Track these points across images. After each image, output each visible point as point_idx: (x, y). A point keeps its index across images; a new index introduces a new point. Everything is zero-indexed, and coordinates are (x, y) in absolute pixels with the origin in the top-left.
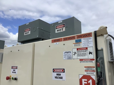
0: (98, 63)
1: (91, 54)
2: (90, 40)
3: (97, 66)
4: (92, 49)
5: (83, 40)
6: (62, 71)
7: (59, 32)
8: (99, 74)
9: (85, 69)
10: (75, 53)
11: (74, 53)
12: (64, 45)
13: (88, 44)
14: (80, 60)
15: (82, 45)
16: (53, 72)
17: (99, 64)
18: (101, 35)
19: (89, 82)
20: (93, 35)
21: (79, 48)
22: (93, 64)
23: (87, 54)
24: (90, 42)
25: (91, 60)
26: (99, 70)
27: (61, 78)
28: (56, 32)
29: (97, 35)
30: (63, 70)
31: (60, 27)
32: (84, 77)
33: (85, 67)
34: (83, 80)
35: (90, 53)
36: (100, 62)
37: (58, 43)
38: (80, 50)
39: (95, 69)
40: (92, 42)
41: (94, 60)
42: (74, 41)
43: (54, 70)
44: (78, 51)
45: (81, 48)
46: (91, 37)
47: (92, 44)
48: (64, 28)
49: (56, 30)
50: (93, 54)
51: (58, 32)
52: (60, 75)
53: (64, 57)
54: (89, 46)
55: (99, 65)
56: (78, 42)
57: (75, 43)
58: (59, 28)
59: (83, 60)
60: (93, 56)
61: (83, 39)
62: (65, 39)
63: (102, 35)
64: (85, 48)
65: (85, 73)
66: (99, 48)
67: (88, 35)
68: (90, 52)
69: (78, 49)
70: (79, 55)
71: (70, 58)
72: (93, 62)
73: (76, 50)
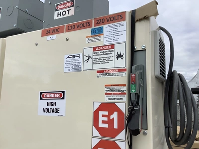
0: (133, 75)
1: (120, 58)
2: (120, 29)
3: (131, 82)
4: (123, 48)
5: (106, 28)
6: (58, 95)
7: (62, 17)
8: (134, 98)
9: (106, 89)
10: (89, 57)
11: (87, 58)
12: (67, 40)
13: (117, 37)
14: (98, 72)
15: (104, 40)
16: (41, 99)
17: (135, 77)
18: (144, 18)
19: (112, 117)
20: (128, 17)
21: (98, 47)
22: (123, 79)
23: (112, 58)
24: (120, 33)
25: (119, 70)
26: (133, 91)
27: (57, 111)
28: (56, 17)
29: (137, 18)
30: (62, 95)
31: (64, 6)
32: (104, 107)
33: (106, 86)
34: (101, 113)
35: (120, 56)
36: (137, 73)
37: (54, 36)
38: (100, 51)
39: (125, 89)
40: (125, 33)
41: (125, 70)
43: (42, 96)
44: (94, 53)
45: (101, 46)
46: (123, 22)
47: (124, 37)
48: (72, 9)
49: (56, 13)
50: (124, 58)
51: (59, 17)
52: (55, 104)
53: (65, 66)
54: (119, 41)
55: (135, 79)
56: (97, 32)
58: (61, 9)
59: (103, 71)
60: (124, 63)
61: (107, 26)
62: (70, 28)
63: (146, 18)
64: (110, 47)
65: (106, 99)
66: (138, 47)
68: (119, 53)
69: (94, 49)
70: (95, 62)
71: (76, 69)
72: (124, 74)
73: (90, 52)
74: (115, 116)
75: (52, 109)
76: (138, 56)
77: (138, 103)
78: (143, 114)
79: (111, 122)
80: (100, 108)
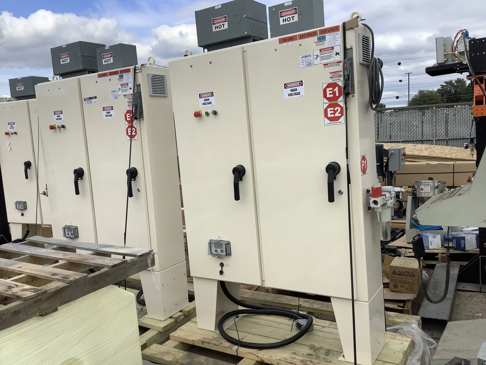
0: (346, 65)
1: (337, 55)
2: (337, 36)
3: (345, 68)
4: (339, 49)
5: (328, 36)
7: (287, 22)
8: (346, 77)
9: (330, 75)
10: (317, 56)
11: (316, 57)
12: (300, 45)
13: (335, 42)
14: (324, 65)
15: (327, 44)
16: (285, 88)
17: (347, 65)
18: (351, 28)
19: (335, 90)
20: (341, 29)
21: (323, 49)
22: (340, 68)
23: (332, 56)
24: (337, 39)
25: (338, 62)
26: (346, 73)
27: (298, 94)
28: (281, 23)
29: (347, 28)
30: (301, 83)
31: (288, 13)
32: (329, 86)
33: (330, 73)
34: (328, 89)
35: (337, 54)
36: (348, 63)
37: (290, 43)
38: (324, 52)
39: (342, 73)
40: (339, 39)
41: (341, 62)
42: (315, 39)
44: (321, 53)
45: (325, 48)
46: (338, 32)
47: (340, 41)
48: (296, 16)
49: (281, 19)
50: (340, 55)
51: (285, 23)
52: (296, 90)
53: (301, 63)
54: (336, 44)
55: (347, 67)
56: (322, 39)
57: (317, 41)
58: (286, 15)
59: (327, 64)
60: (340, 58)
61: (328, 34)
62: (302, 37)
63: (352, 28)
64: (331, 48)
65: (331, 81)
66: (348, 47)
67: (335, 29)
68: (337, 52)
69: (321, 50)
70: (322, 59)
71: (309, 64)
72: (340, 65)
73: (318, 52)
74: (336, 89)
75: (295, 93)
76: (348, 52)
77: (349, 80)
78: (352, 86)
79: (334, 93)
80: (327, 87)
